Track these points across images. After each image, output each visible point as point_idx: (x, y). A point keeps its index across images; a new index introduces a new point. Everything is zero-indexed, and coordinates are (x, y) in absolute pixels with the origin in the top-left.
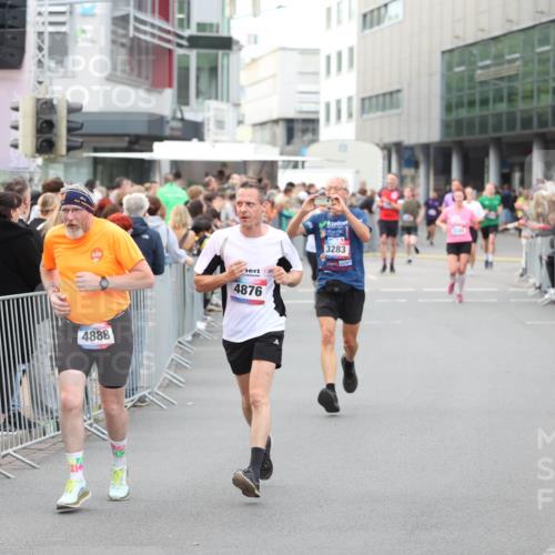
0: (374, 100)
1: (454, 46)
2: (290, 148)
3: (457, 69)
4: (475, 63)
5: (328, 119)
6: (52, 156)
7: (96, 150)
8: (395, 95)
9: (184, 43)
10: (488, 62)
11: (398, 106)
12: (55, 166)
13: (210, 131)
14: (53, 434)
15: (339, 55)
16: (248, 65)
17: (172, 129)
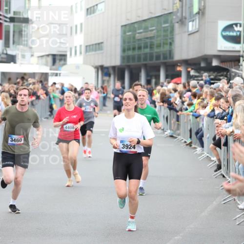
0: (91, 47)
1: (127, 23)
2: (54, 67)
3: (128, 34)
4: (135, 31)
5: (71, 55)
8: (100, 45)
9: (8, 20)
10: (141, 31)
11: (102, 50)
13: (19, 59)
15: (76, 26)
17: (2, 58)
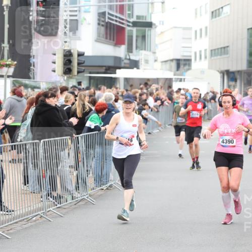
0: (216, 51)
2: (178, 72)
5: (196, 59)
6: (70, 76)
7: (90, 73)
8: (226, 49)
9: (131, 24)
11: (227, 54)
12: (72, 80)
13: (142, 65)
14: (70, 202)
15: (201, 30)
16: (160, 34)
17: (125, 63)
